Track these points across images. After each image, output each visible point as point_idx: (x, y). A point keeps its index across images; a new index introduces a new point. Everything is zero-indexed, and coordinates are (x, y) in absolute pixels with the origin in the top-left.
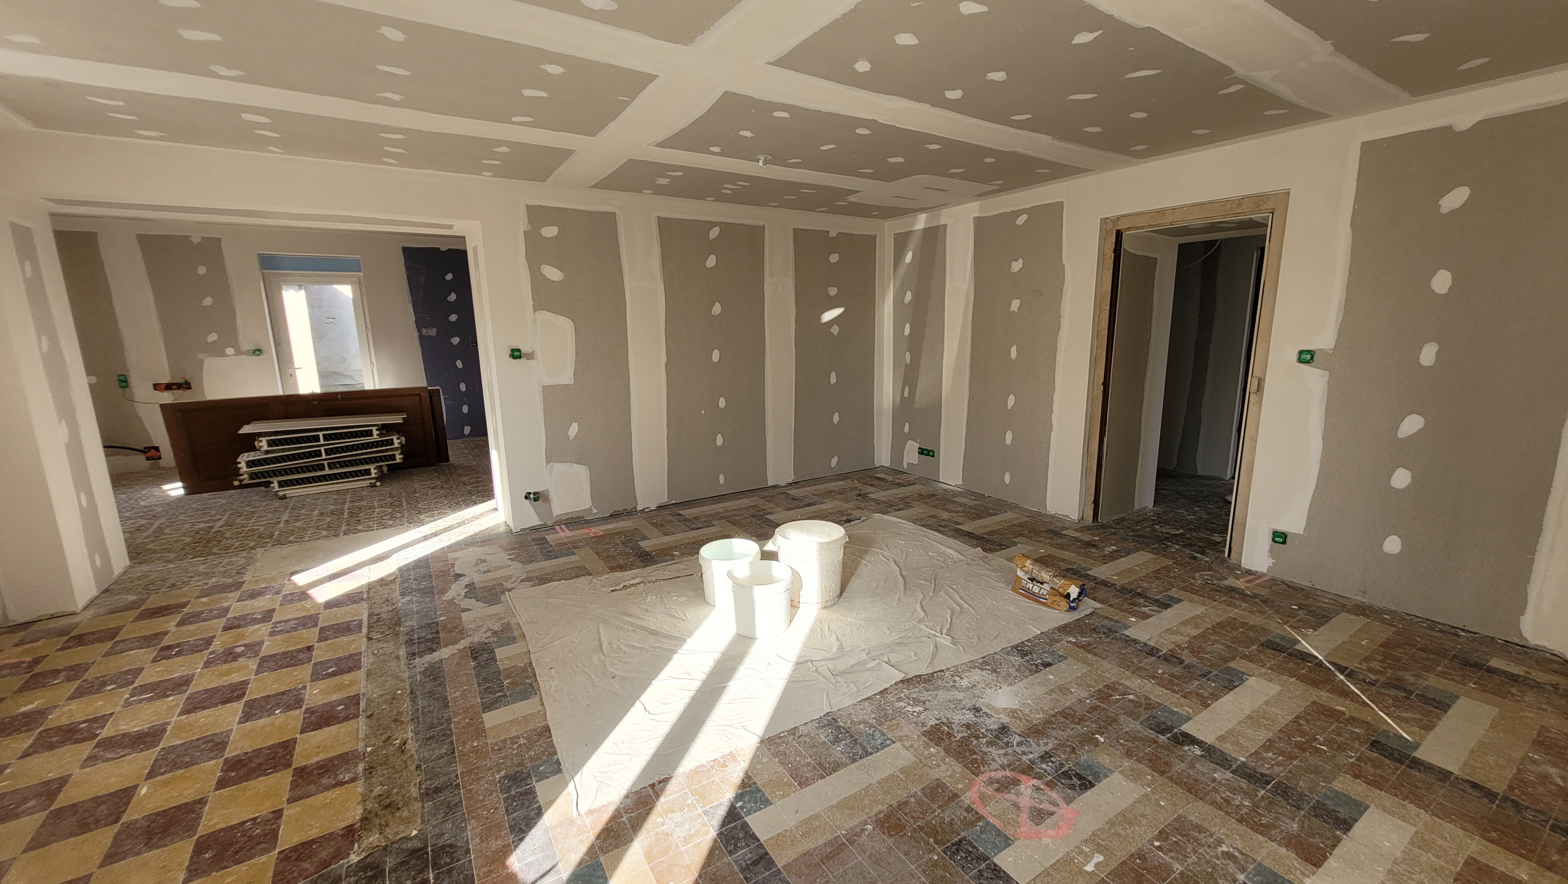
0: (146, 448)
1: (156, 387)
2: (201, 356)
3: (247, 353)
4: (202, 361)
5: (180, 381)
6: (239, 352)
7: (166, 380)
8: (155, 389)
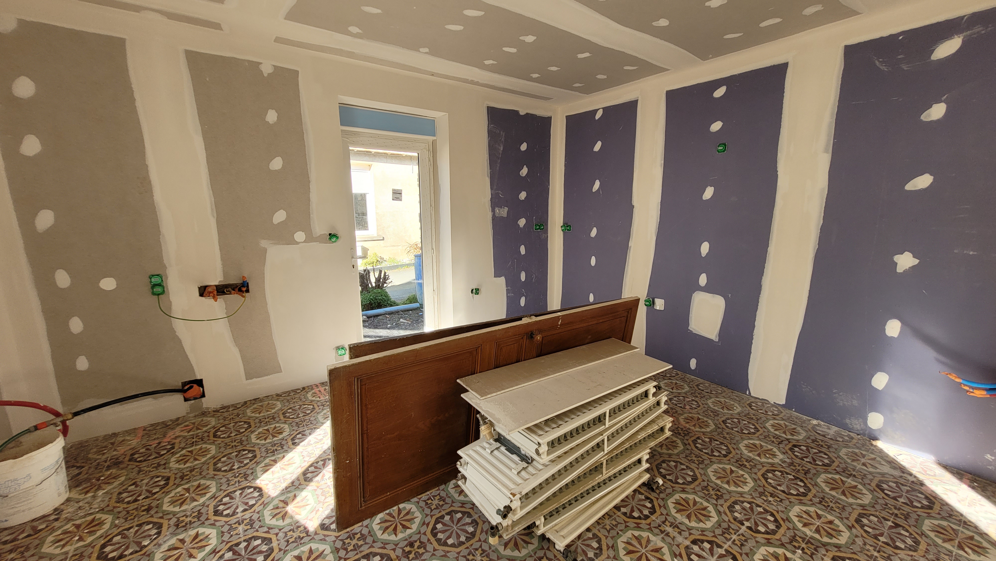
0: (184, 384)
1: (203, 291)
2: (264, 243)
3: (319, 239)
4: (265, 251)
5: (234, 280)
6: (310, 238)
7: (215, 279)
8: (201, 295)
